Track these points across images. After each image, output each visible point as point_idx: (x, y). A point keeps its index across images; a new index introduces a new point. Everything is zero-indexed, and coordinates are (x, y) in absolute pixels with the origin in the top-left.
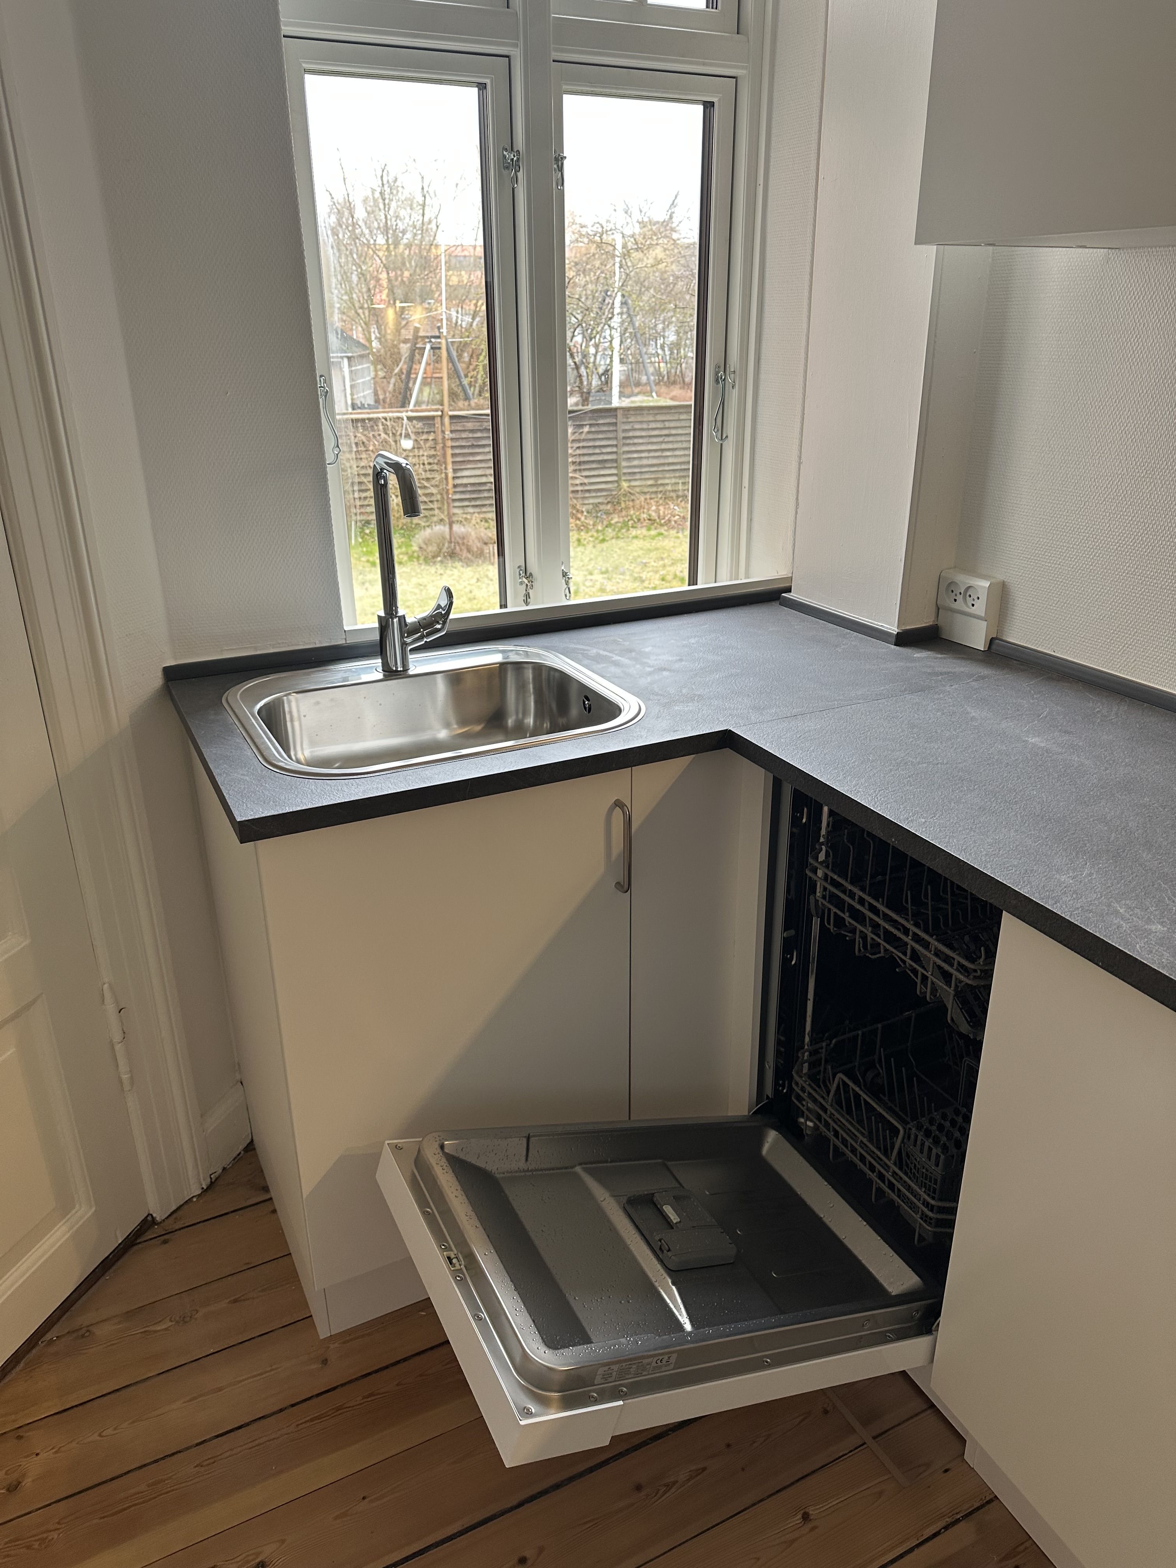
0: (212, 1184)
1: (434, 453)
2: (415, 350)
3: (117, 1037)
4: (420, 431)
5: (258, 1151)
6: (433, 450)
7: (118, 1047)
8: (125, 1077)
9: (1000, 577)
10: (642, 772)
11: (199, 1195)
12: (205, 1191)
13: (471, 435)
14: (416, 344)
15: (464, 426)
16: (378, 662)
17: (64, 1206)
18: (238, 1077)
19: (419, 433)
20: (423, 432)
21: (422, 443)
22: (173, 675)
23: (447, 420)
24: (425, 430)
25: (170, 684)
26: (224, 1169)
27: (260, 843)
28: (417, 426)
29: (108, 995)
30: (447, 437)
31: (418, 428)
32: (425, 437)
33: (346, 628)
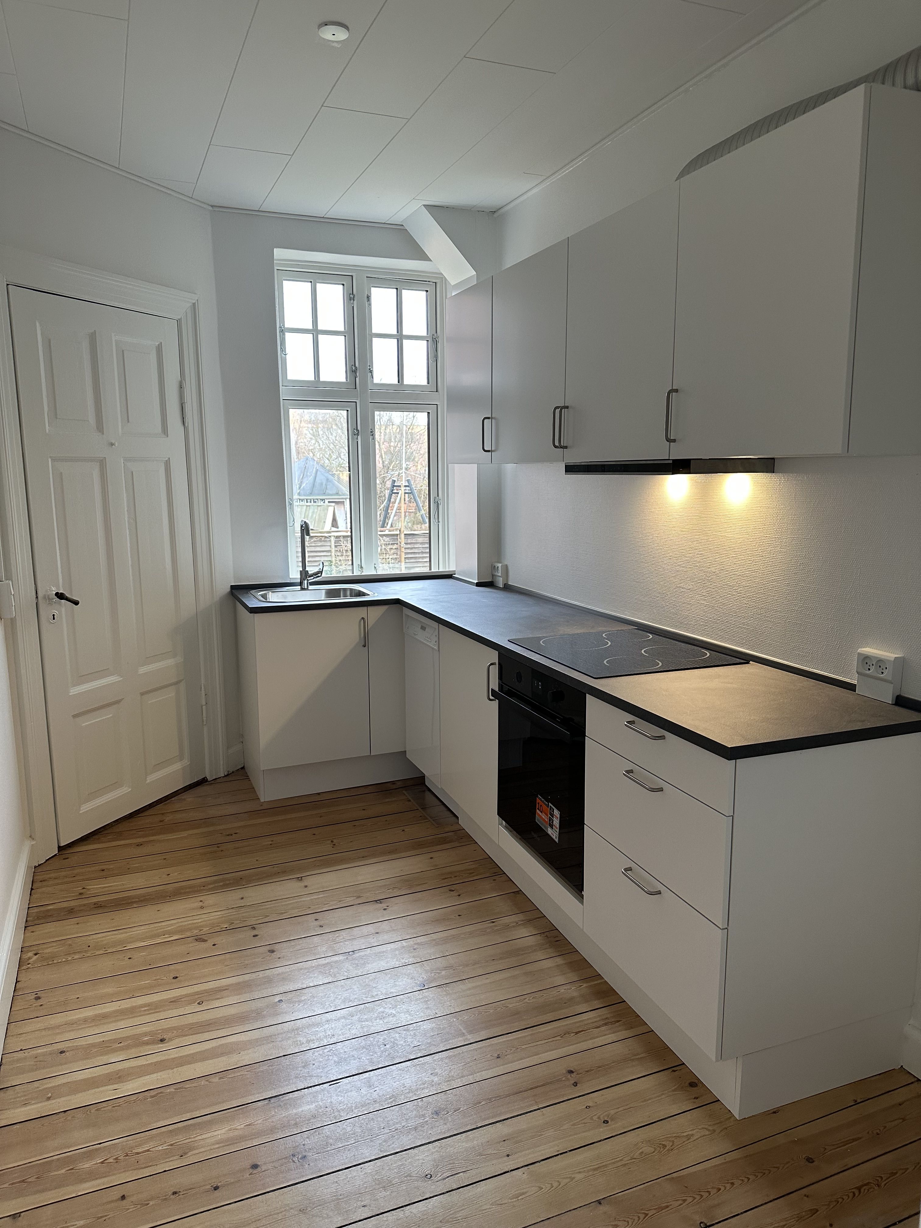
0: (228, 775)
1: (396, 557)
2: (392, 494)
3: (204, 703)
4: (388, 543)
5: (246, 769)
6: (395, 555)
7: (204, 707)
8: (205, 719)
9: (506, 563)
10: (371, 609)
11: (223, 777)
12: (225, 776)
13: (421, 546)
14: (392, 490)
15: (416, 540)
16: (299, 587)
17: (181, 758)
18: (241, 740)
19: (387, 544)
20: (389, 544)
21: (388, 550)
22: (233, 587)
23: (403, 536)
24: (391, 543)
25: (233, 591)
26: (233, 772)
27: (256, 615)
28: (386, 540)
29: (203, 687)
30: (402, 546)
31: (386, 541)
32: (390, 546)
33: (290, 577)
